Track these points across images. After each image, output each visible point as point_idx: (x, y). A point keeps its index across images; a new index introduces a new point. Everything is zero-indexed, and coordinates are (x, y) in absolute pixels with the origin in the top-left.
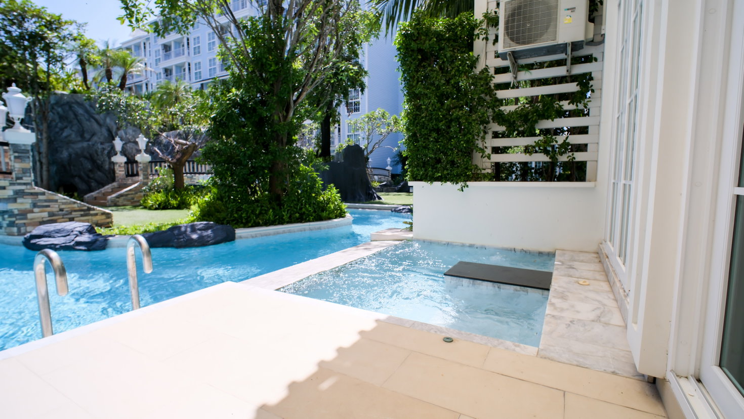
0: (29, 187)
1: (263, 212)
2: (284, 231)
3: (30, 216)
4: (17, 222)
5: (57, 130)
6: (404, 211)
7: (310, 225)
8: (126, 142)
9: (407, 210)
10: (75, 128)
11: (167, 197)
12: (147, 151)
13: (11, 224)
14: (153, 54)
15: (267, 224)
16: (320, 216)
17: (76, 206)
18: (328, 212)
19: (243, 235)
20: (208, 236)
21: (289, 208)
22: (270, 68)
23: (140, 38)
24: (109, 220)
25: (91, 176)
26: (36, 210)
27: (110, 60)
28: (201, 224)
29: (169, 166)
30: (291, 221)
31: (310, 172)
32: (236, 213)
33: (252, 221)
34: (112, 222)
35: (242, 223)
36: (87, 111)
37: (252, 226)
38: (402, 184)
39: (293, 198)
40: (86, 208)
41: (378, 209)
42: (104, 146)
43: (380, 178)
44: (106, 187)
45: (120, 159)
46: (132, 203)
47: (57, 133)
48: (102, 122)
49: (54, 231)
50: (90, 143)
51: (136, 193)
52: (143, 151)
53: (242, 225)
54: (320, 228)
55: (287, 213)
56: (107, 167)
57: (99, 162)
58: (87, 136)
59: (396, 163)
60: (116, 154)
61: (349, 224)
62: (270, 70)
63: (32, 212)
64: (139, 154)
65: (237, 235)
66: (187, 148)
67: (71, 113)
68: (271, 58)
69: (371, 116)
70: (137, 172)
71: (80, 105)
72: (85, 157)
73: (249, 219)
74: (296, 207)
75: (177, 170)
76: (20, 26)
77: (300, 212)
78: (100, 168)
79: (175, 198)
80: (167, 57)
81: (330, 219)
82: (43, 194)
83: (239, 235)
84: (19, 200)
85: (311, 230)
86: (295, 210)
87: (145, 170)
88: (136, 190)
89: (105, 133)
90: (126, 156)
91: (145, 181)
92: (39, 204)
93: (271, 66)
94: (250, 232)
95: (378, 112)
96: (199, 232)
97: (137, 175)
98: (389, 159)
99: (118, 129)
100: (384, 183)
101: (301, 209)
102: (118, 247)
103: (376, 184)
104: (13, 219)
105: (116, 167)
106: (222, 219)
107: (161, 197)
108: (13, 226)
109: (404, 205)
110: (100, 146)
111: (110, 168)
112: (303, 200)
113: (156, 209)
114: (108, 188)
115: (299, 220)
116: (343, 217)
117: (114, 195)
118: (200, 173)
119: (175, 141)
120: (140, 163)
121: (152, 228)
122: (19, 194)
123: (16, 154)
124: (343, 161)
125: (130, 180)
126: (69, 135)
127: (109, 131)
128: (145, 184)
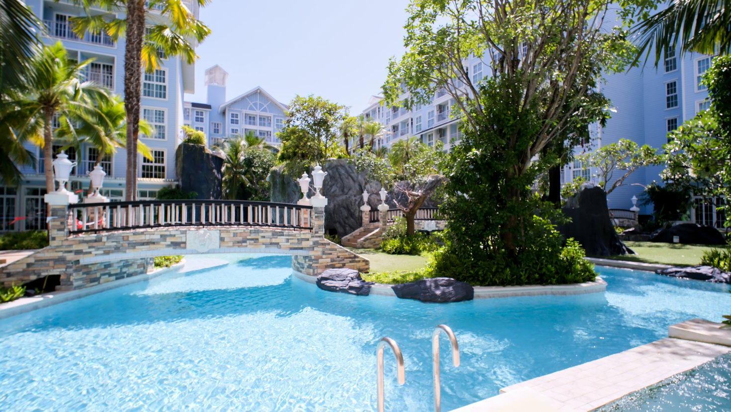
0: (321, 239)
1: (500, 270)
2: (523, 293)
3: (320, 261)
4: (313, 265)
5: (328, 187)
6: (678, 274)
7: (552, 289)
8: (371, 193)
9: (683, 275)
10: (338, 185)
11: (401, 243)
12: (387, 201)
13: (310, 267)
14: (385, 115)
15: (503, 283)
16: (564, 278)
17: (347, 254)
18: (574, 274)
19: (480, 294)
20: (450, 293)
21: (527, 268)
22: (508, 123)
23: (376, 104)
24: (367, 267)
25: (347, 222)
26: (324, 256)
27: (363, 130)
28: (443, 280)
29: (404, 215)
30: (530, 282)
31: (546, 224)
32: (472, 269)
33: (489, 280)
34: (368, 268)
35: (478, 280)
36: (347, 172)
37: (489, 285)
38: (659, 231)
39: (532, 257)
40: (353, 256)
41: (633, 268)
42: (356, 198)
43: (623, 222)
44: (356, 231)
45: (366, 208)
46: (374, 245)
47: (328, 189)
48: (355, 179)
49: (335, 275)
50: (348, 196)
51: (377, 238)
52: (383, 202)
53: (478, 283)
54: (564, 293)
55: (525, 273)
56: (357, 214)
57: (352, 211)
58: (346, 190)
59: (644, 202)
60: (363, 204)
61: (602, 291)
62: (509, 125)
63: (321, 258)
64: (380, 204)
65: (475, 294)
66: (418, 199)
67: (337, 173)
68: (509, 113)
69: (612, 150)
70: (377, 218)
71: (343, 166)
72: (344, 207)
73: (486, 277)
74: (535, 266)
75: (409, 218)
76: (313, 116)
77: (540, 273)
78: (352, 215)
79: (408, 244)
80: (395, 116)
81: (576, 282)
82: (329, 244)
83: (477, 294)
84: (316, 249)
85: (553, 294)
86: (535, 270)
87: (384, 217)
88: (378, 235)
89: (357, 187)
90: (370, 205)
91: (384, 227)
92: (326, 252)
93: (509, 120)
94: (488, 292)
95: (621, 144)
96: (442, 288)
97: (378, 221)
98: (634, 198)
99: (366, 184)
100: (631, 230)
101: (541, 269)
102: (377, 294)
103: (619, 231)
104: (311, 263)
105: (363, 215)
106: (457, 274)
107: (396, 243)
108: (311, 268)
109: (676, 266)
110: (353, 198)
111: (359, 215)
112: (543, 259)
113: (393, 253)
114: (357, 232)
115: (539, 282)
116: (593, 281)
117: (362, 239)
118: (425, 219)
119: (409, 193)
120: (381, 212)
121: (398, 277)
122: (316, 244)
123: (316, 215)
124: (578, 207)
125: (372, 226)
126: (335, 191)
127: (360, 186)
128: (384, 230)
